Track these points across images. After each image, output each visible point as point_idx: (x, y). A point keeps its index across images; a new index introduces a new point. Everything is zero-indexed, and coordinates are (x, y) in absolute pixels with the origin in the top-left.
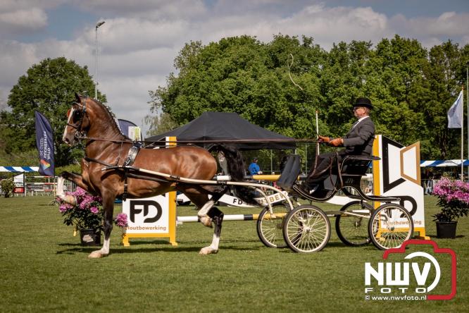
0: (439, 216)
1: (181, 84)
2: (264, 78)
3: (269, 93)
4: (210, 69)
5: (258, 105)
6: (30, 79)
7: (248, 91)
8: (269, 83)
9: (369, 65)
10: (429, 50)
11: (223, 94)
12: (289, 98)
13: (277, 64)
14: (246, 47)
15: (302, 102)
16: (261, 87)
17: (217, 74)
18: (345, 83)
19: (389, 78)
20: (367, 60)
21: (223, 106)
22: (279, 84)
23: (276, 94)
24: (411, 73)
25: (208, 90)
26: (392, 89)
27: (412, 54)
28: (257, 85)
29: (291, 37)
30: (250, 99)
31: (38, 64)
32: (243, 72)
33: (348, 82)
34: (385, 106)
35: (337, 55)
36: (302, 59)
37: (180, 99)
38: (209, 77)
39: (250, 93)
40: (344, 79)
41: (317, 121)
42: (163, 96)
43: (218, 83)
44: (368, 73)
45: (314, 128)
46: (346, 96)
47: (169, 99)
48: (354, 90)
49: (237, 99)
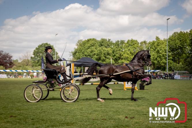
0: (140, 84)
1: (77, 50)
2: (98, 49)
3: (99, 53)
4: (85, 46)
5: (97, 56)
6: (39, 48)
7: (94, 52)
8: (100, 50)
9: (125, 46)
10: (140, 43)
11: (88, 53)
12: (104, 54)
13: (102, 45)
14: (94, 41)
15: (107, 55)
16: (97, 51)
17: (86, 48)
18: (119, 50)
19: (130, 49)
20: (124, 45)
21: (88, 56)
22: (102, 51)
23: (101, 53)
24: (135, 48)
25: (84, 52)
26: (130, 52)
27: (135, 43)
28: (96, 51)
29: (105, 39)
30: (95, 54)
31: (41, 44)
32: (93, 47)
33: (120, 50)
34: (129, 56)
35: (117, 43)
36: (108, 44)
37: (77, 54)
38: (84, 48)
39: (95, 52)
40: (118, 50)
41: (111, 60)
42: (73, 53)
43: (86, 50)
44: (124, 48)
45: (111, 62)
46: (119, 54)
47: (74, 54)
48: (121, 52)
49: (91, 54)
